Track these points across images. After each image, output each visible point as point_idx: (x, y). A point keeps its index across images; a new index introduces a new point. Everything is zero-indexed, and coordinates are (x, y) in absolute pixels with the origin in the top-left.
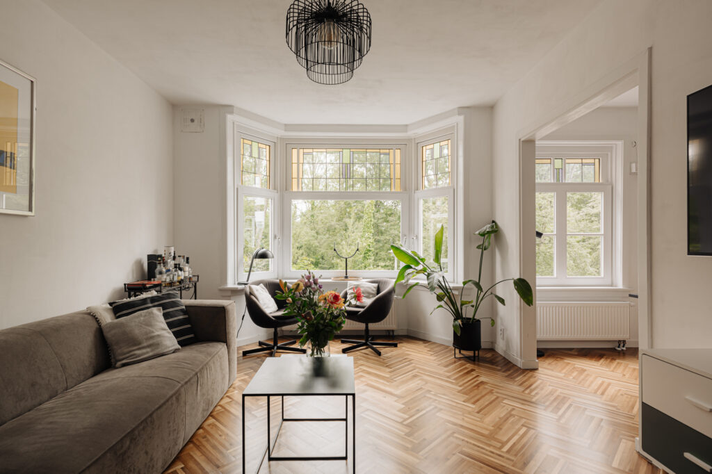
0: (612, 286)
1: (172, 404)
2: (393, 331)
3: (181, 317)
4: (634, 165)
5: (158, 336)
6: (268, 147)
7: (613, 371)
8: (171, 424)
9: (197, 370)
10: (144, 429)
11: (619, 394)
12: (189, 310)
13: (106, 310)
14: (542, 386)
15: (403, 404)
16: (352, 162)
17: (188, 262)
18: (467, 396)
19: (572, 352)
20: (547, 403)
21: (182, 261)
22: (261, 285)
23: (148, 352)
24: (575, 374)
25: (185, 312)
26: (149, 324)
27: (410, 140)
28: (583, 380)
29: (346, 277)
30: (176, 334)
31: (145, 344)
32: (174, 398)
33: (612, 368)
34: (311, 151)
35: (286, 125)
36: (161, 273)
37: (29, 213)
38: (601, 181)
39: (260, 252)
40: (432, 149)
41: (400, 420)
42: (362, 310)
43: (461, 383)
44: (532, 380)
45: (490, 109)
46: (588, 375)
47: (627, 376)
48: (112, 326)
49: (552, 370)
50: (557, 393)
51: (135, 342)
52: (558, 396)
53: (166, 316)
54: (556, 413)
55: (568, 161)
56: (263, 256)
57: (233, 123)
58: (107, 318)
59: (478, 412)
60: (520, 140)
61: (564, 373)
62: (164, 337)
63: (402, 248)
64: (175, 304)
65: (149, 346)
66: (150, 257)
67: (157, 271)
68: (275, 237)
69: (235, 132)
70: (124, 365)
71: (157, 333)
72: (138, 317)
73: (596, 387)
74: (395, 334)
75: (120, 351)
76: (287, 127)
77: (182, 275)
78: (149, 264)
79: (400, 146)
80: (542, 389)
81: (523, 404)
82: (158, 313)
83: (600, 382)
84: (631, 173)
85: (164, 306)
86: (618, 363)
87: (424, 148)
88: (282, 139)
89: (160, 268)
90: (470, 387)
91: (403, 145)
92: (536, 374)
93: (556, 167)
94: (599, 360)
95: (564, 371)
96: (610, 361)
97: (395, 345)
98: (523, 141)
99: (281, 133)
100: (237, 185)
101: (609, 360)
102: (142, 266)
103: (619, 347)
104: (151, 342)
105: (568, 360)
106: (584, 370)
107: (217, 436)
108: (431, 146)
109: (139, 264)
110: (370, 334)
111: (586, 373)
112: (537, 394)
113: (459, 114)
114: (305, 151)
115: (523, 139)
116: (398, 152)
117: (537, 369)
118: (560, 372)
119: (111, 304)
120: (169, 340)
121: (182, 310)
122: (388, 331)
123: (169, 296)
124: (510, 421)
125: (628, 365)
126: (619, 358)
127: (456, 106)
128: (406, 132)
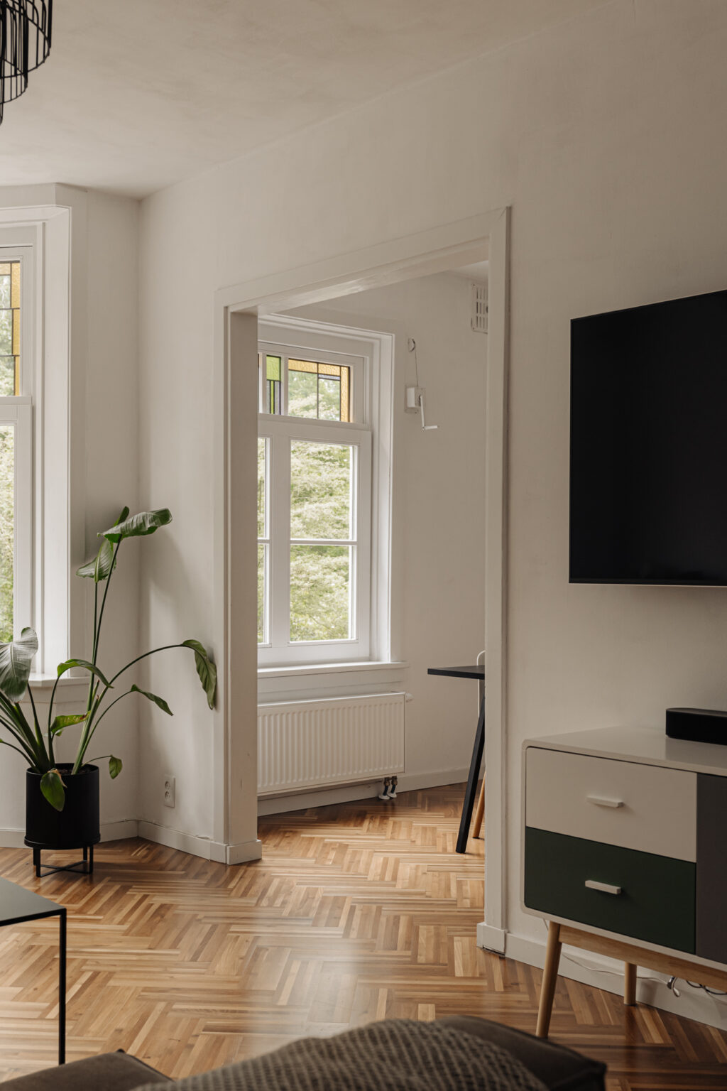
0: (370, 660)
4: (412, 392)
7: (392, 838)
11: (420, 874)
14: (284, 887)
15: (14, 985)
18: (151, 938)
19: (307, 817)
20: (313, 914)
24: (332, 855)
28: (351, 862)
33: (389, 834)
38: (351, 421)
41: (37, 1014)
43: (119, 917)
44: (261, 882)
46: (355, 853)
47: (419, 842)
49: (288, 856)
50: (320, 894)
52: (324, 898)
54: (337, 926)
55: (292, 364)
59: (194, 959)
60: (226, 308)
61: (313, 857)
73: (379, 871)
80: (290, 893)
83: (381, 860)
84: (407, 409)
86: (394, 823)
90: (143, 921)
92: (261, 868)
93: (268, 377)
94: (361, 824)
95: (311, 854)
96: (381, 822)
98: (233, 314)
101: (377, 822)
103: (385, 794)
105: (306, 834)
106: (344, 847)
111: (350, 850)
112: (284, 903)
115: (231, 310)
117: (259, 860)
118: (304, 856)
124: (265, 958)
125: (412, 822)
126: (393, 815)
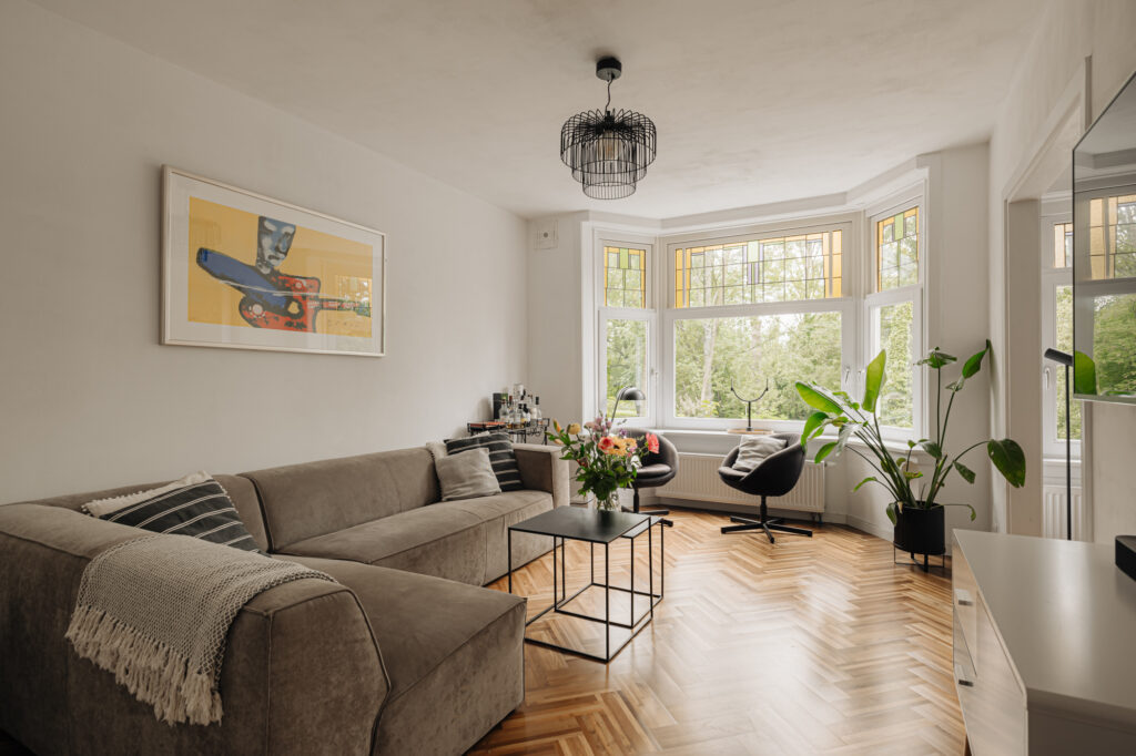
1: (469, 535)
2: (820, 515)
3: (507, 460)
5: (481, 476)
6: (642, 252)
8: (468, 554)
9: (505, 512)
10: (436, 546)
12: (516, 454)
13: (442, 446)
16: (761, 259)
17: (537, 403)
18: (859, 608)
21: (529, 402)
23: (470, 491)
25: (512, 455)
26: (474, 464)
27: (857, 214)
29: (749, 429)
30: (500, 478)
31: (468, 483)
32: (472, 531)
34: (701, 250)
35: (663, 220)
36: (505, 414)
37: (381, 355)
39: (628, 391)
40: (893, 225)
42: (746, 474)
45: (982, 147)
48: (444, 462)
51: (459, 480)
53: (492, 457)
56: (632, 397)
57: (593, 230)
58: (441, 454)
59: (853, 627)
60: (1006, 201)
62: (485, 477)
63: (815, 387)
64: (502, 446)
65: (471, 485)
66: (497, 397)
67: (501, 412)
68: (652, 371)
69: (596, 238)
70: (449, 500)
71: (480, 473)
72: (466, 454)
74: (824, 520)
75: (447, 486)
76: (665, 223)
77: (528, 418)
78: (495, 403)
79: (842, 226)
81: (943, 633)
82: (484, 453)
85: (492, 448)
87: (881, 224)
88: (661, 239)
89: (504, 408)
91: (846, 223)
97: (810, 534)
99: (658, 232)
100: (599, 308)
102: (489, 406)
104: (475, 481)
107: (522, 585)
108: (891, 221)
109: (485, 402)
110: (769, 513)
113: (920, 166)
114: (694, 250)
115: (1009, 201)
116: (837, 236)
119: (445, 441)
120: (491, 482)
121: (510, 453)
122: (812, 513)
123: (498, 437)
127: (914, 155)
128: (844, 203)
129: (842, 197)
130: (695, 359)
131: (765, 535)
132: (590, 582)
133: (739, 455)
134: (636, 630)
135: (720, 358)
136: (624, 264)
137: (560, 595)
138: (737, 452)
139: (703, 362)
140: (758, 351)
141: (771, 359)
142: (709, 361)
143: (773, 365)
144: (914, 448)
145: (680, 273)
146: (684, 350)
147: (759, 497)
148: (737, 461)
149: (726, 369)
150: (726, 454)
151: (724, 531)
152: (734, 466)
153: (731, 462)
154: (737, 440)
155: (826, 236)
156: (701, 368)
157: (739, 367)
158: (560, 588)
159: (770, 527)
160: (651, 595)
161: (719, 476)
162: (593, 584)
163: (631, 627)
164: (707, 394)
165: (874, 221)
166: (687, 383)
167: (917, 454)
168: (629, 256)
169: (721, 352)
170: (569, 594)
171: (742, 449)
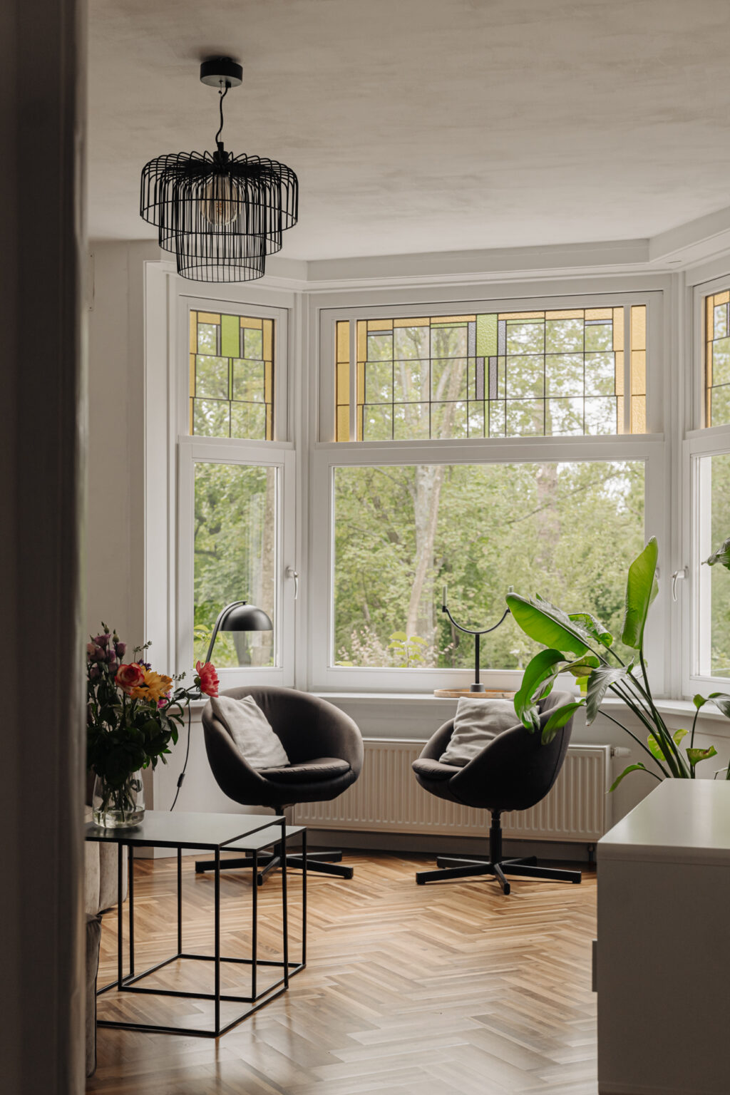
6: (268, 324)
16: (502, 352)
22: (249, 698)
27: (671, 277)
29: (476, 688)
34: (388, 324)
35: (309, 262)
39: (234, 614)
42: (460, 769)
56: (244, 624)
57: (168, 276)
68: (286, 572)
79: (645, 298)
87: (710, 299)
88: (308, 297)
91: (653, 293)
97: (576, 881)
100: (178, 437)
110: (506, 847)
114: (373, 326)
116: (639, 315)
129: (641, 248)
130: (393, 538)
131: (497, 884)
132: (176, 954)
133: (454, 737)
134: (259, 1003)
135: (454, 539)
136: (230, 348)
137: (126, 972)
138: (450, 730)
139: (412, 545)
140: (549, 517)
141: (580, 541)
142: (426, 543)
143: (585, 555)
144: (704, 709)
145: (344, 371)
146: (364, 514)
147: (486, 814)
148: (449, 748)
149: (472, 565)
150: (428, 737)
151: (422, 879)
152: (444, 757)
153: (438, 750)
154: (452, 708)
155: (619, 313)
156: (409, 562)
157: (503, 561)
158: (126, 962)
159: (507, 870)
160: (285, 965)
161: (413, 776)
162: (181, 956)
163: (252, 1000)
164: (421, 627)
165: (700, 294)
166: (376, 603)
167: (711, 722)
168: (241, 330)
169: (457, 521)
170: (139, 971)
171: (459, 724)
